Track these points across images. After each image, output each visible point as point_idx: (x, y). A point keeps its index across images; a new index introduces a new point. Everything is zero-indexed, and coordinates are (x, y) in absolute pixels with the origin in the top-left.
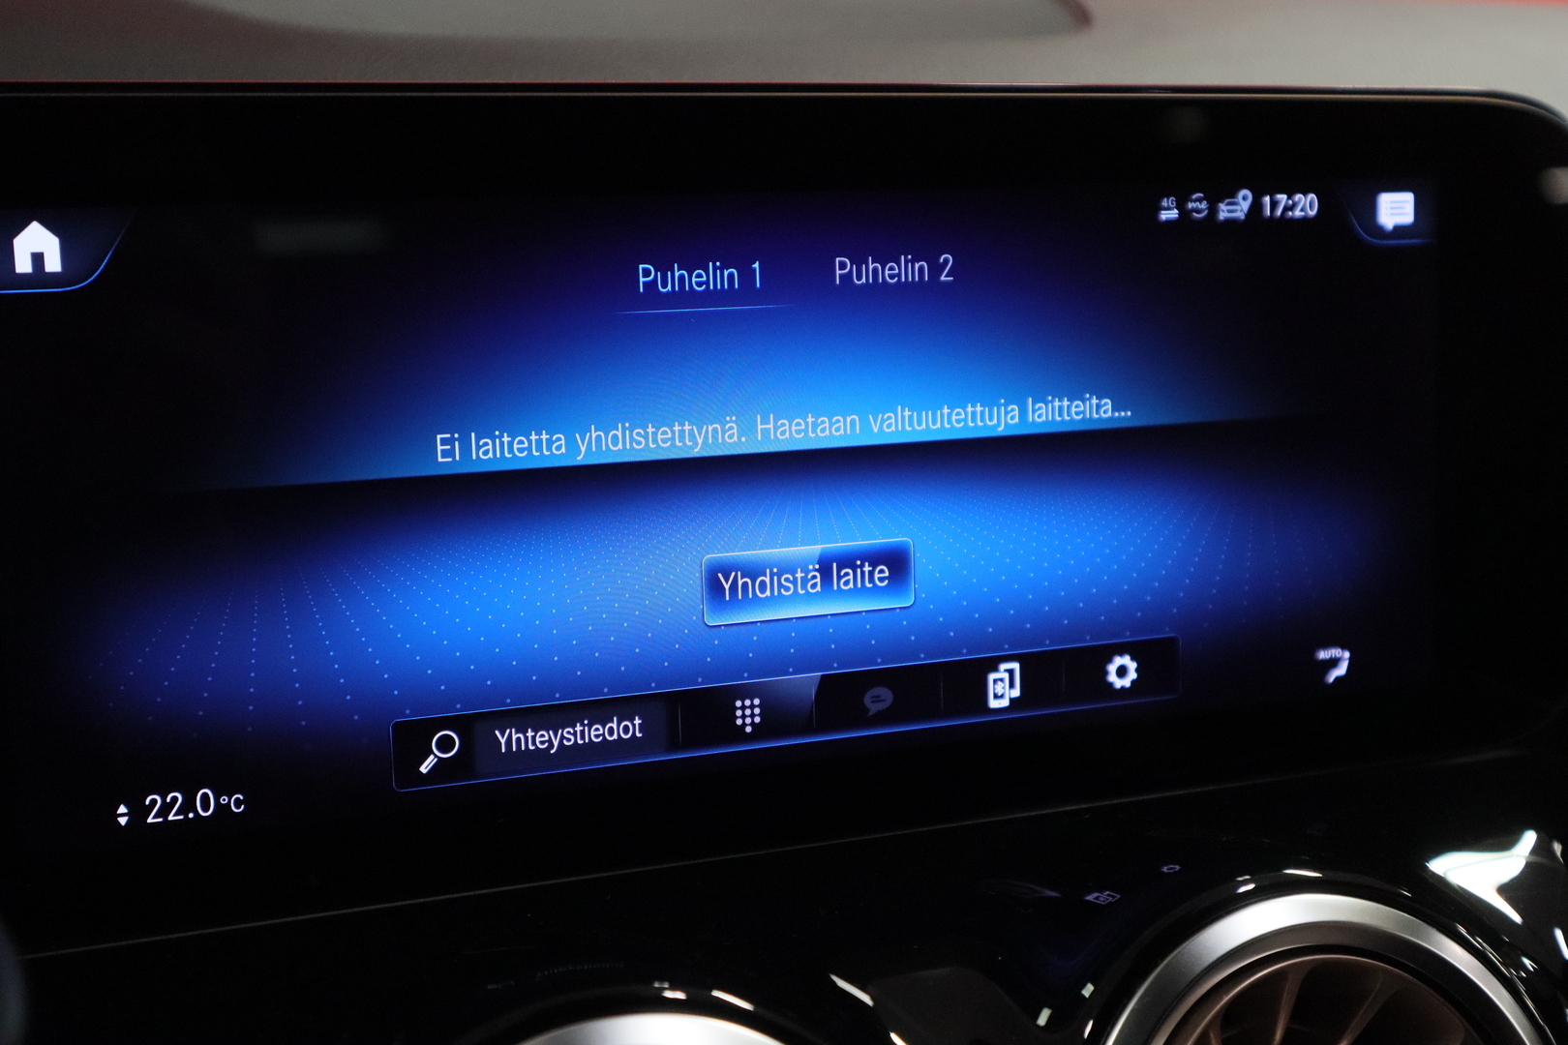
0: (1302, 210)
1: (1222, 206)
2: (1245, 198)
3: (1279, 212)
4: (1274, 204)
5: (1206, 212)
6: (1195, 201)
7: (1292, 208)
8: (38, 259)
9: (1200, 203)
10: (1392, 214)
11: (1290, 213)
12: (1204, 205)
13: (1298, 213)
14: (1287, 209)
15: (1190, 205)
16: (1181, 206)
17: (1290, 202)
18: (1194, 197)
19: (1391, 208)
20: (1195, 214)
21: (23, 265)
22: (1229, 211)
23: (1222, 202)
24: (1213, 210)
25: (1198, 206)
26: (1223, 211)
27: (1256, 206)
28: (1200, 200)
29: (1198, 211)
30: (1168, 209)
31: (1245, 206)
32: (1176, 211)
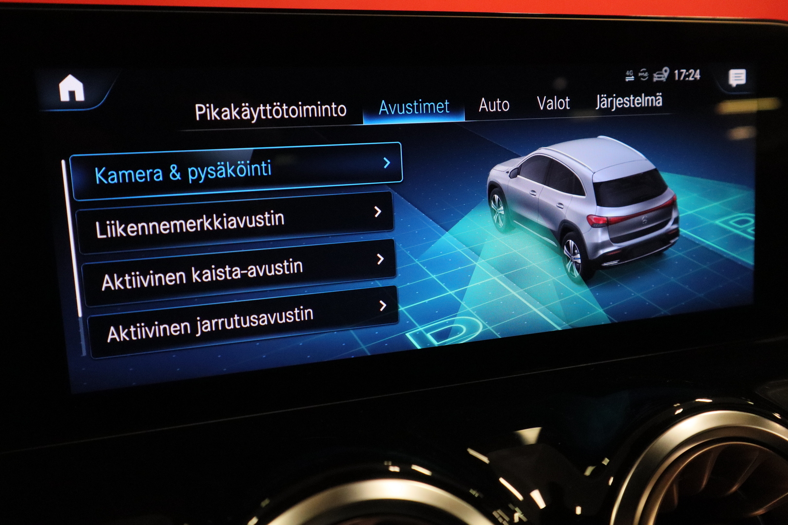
0: (693, 77)
1: (655, 75)
2: (666, 71)
3: (682, 78)
4: (680, 74)
5: (647, 78)
6: (642, 72)
7: (688, 76)
8: (72, 94)
9: (645, 74)
10: (735, 80)
11: (687, 79)
12: (646, 74)
13: (691, 79)
14: (686, 76)
15: (640, 74)
16: (635, 75)
17: (687, 73)
18: (642, 70)
19: (735, 77)
20: (642, 79)
21: (65, 97)
22: (658, 77)
23: (655, 73)
24: (651, 77)
25: (644, 74)
26: (655, 77)
27: (672, 75)
28: (644, 72)
29: (644, 77)
30: (630, 76)
31: (666, 75)
32: (633, 77)
